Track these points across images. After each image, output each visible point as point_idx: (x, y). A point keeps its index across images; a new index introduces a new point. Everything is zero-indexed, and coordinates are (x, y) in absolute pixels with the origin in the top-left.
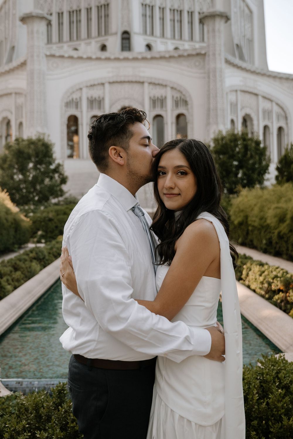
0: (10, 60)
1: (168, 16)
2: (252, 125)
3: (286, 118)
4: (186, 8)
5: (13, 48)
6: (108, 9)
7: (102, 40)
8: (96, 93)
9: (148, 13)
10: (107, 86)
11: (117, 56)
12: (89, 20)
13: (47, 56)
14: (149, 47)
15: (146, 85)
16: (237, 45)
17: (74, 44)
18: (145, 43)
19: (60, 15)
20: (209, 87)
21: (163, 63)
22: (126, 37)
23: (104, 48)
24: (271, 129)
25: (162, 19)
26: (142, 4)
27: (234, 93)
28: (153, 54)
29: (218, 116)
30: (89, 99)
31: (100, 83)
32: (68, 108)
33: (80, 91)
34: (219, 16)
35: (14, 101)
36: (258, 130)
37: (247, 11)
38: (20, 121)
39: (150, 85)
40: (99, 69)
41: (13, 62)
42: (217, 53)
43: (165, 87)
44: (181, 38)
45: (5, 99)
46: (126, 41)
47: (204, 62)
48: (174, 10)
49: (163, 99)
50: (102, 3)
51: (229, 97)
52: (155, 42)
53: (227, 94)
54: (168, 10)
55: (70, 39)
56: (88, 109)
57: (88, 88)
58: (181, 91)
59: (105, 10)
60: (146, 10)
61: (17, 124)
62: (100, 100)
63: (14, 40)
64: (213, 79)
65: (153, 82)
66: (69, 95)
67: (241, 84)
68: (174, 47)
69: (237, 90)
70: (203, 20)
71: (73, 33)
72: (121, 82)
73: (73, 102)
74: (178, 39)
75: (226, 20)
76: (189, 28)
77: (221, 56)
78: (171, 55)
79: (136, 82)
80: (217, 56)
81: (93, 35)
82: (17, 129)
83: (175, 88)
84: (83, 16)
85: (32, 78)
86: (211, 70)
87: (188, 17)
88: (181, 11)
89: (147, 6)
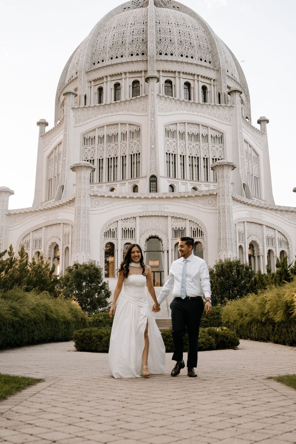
0: (59, 198)
1: (188, 162)
2: (258, 250)
3: (287, 243)
4: (202, 156)
5: (63, 187)
6: (139, 157)
7: (134, 181)
8: (129, 225)
9: (172, 160)
10: (138, 219)
11: (146, 196)
12: (124, 165)
13: (90, 196)
14: (172, 187)
15: (169, 218)
16: (244, 185)
17: (112, 184)
18: (170, 184)
19: (101, 161)
20: (220, 221)
21: (183, 201)
22: (154, 179)
23: (135, 189)
24: (275, 253)
25: (183, 165)
26: (167, 153)
27: (242, 224)
28: (175, 194)
29: (228, 244)
30: (124, 229)
31: (132, 217)
32: (106, 237)
33: (116, 223)
34: (227, 165)
35: (62, 229)
36: (264, 253)
37: (255, 154)
38: (66, 246)
39: (173, 219)
40: (131, 206)
41: (62, 199)
42: (225, 194)
43: (185, 220)
44: (198, 180)
45: (54, 228)
46: (153, 183)
47: (216, 200)
48: (192, 157)
49: (183, 230)
50: (135, 152)
51: (238, 227)
52: (177, 183)
53: (235, 225)
54: (187, 157)
55: (108, 181)
56: (123, 238)
57: (122, 220)
58: (197, 223)
59: (137, 158)
60: (169, 158)
61: (64, 249)
62: (132, 231)
63: (63, 180)
64: (223, 214)
65: (175, 217)
66: (107, 226)
67: (248, 216)
68: (192, 187)
69: (244, 222)
70: (214, 168)
71: (111, 175)
72: (149, 216)
73: (110, 231)
74: (196, 180)
75: (233, 168)
76: (204, 171)
77: (230, 196)
78: (190, 195)
79: (161, 216)
80: (226, 196)
81: (127, 178)
82: (64, 252)
83: (192, 221)
84: (119, 162)
85: (79, 213)
86: (221, 207)
87: (204, 162)
88: (198, 158)
89: (171, 154)
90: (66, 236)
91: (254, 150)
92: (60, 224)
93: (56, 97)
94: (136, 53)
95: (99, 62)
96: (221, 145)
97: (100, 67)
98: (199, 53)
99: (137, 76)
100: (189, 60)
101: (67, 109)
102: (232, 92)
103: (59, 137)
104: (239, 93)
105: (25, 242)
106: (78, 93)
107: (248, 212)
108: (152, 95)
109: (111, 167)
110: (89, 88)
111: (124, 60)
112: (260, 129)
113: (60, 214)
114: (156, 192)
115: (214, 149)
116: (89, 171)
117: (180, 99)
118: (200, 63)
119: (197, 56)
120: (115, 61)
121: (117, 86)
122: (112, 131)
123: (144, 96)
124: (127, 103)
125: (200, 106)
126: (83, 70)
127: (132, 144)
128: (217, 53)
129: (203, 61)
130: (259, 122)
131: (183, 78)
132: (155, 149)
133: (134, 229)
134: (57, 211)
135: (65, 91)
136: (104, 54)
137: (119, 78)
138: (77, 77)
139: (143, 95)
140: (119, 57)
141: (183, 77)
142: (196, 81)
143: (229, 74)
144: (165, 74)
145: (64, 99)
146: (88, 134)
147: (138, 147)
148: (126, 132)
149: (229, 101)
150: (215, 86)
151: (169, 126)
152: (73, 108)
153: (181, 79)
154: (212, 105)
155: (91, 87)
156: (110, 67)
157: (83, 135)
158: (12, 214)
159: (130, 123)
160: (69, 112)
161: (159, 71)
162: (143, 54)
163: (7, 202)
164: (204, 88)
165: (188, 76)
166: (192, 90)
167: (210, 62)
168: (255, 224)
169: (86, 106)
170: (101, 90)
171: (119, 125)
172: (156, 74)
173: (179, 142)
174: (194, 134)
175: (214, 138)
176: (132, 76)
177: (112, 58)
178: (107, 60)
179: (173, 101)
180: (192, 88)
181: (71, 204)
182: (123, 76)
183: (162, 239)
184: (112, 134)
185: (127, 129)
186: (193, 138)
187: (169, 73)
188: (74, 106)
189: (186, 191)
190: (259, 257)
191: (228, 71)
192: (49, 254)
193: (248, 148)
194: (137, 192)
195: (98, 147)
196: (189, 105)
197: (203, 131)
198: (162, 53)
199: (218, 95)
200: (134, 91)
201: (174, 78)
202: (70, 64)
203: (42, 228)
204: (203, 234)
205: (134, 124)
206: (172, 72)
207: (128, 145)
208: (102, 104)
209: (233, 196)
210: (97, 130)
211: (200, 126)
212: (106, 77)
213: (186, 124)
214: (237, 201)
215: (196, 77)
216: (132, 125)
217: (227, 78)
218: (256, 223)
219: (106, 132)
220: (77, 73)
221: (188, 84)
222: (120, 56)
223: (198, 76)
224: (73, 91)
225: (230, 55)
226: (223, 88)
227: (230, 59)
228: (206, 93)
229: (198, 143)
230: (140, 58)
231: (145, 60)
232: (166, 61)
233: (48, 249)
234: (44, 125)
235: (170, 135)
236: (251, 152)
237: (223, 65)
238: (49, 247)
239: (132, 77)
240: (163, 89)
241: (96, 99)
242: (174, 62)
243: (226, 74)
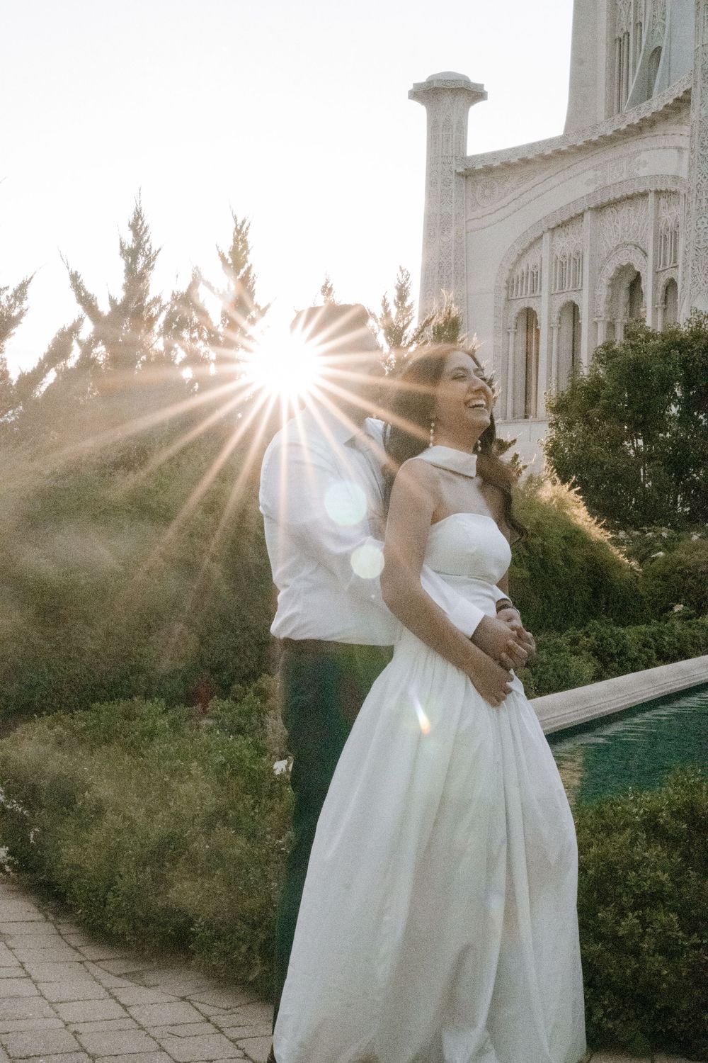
35: (652, 216)
38: (668, 275)
45: (625, 212)
61: (661, 288)
90: (667, 238)
92: (644, 195)
105: (525, 271)
113: (644, 156)
134: (635, 145)
158: (480, 170)
163: (462, 127)
203: (582, 214)
233: (603, 292)
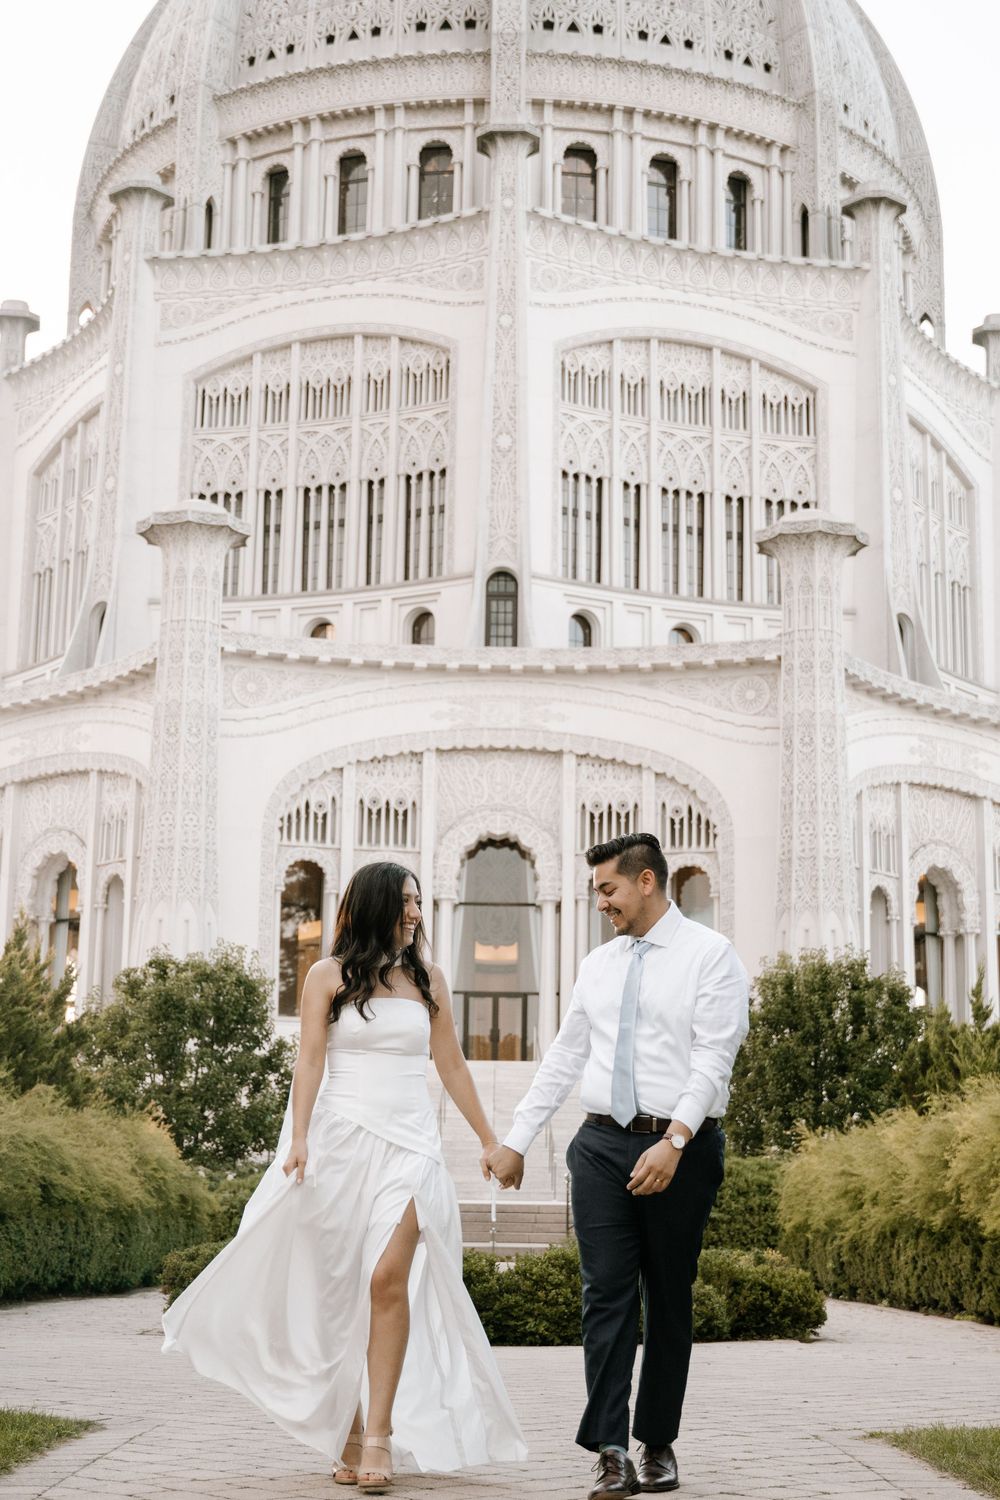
0: (85, 659)
2: (959, 908)
4: (721, 487)
5: (101, 612)
6: (442, 488)
7: (418, 594)
8: (389, 787)
9: (586, 503)
10: (430, 760)
11: (469, 661)
12: (373, 521)
13: (225, 655)
14: (583, 620)
15: (569, 762)
16: (903, 620)
17: (318, 605)
18: (574, 609)
19: (271, 498)
20: (789, 778)
21: (630, 688)
22: (503, 586)
23: (421, 624)
25: (636, 524)
26: (565, 474)
27: (890, 795)
28: (597, 656)
29: (821, 883)
30: (367, 804)
31: (406, 751)
32: (289, 837)
33: (335, 778)
34: (826, 534)
36: (983, 925)
37: (955, 482)
39: (584, 762)
40: (404, 702)
41: (97, 664)
42: (817, 661)
43: (636, 771)
44: (701, 593)
46: (502, 603)
47: (774, 688)
48: (677, 493)
49: (627, 815)
50: (424, 466)
51: (869, 808)
52: (607, 606)
53: (859, 796)
54: (656, 493)
55: (304, 587)
56: (361, 842)
57: (363, 767)
58: (691, 788)
59: (432, 489)
60: (576, 492)
62: (405, 813)
63: (103, 580)
64: (805, 750)
65: (593, 754)
66: (296, 789)
67: (916, 760)
68: (675, 623)
69: (898, 784)
70: (770, 546)
71: (316, 562)
72: (480, 749)
73: (307, 813)
74: (691, 595)
75: (854, 548)
76: (729, 555)
77: (835, 672)
78: (661, 660)
79: (533, 751)
80: (817, 672)
81: (387, 576)
82: (100, 899)
83: (669, 775)
84: (354, 507)
85: (173, 730)
86: (796, 717)
87: (729, 515)
88: (701, 496)
89: (582, 479)
91: (951, 463)
93: (78, 204)
94: (439, 22)
95: (272, 55)
96: (805, 440)
97: (279, 79)
98: (721, 24)
99: (440, 124)
100: (676, 56)
101: (126, 265)
102: (860, 204)
103: (87, 386)
104: (893, 212)
106: (177, 189)
107: (915, 742)
108: (507, 211)
109: (317, 526)
110: (228, 170)
111: (385, 47)
112: (983, 373)
114: (515, 644)
115: (773, 456)
116: (221, 546)
117: (630, 235)
118: (721, 69)
119: (710, 41)
120: (345, 52)
121: (351, 162)
122: (326, 366)
123: (471, 218)
124: (394, 244)
125: (715, 264)
126: (201, 87)
127: (411, 429)
128: (800, 27)
129: (738, 61)
130: (980, 337)
131: (644, 138)
132: (511, 455)
133: (414, 804)
135: (119, 181)
136: (298, 19)
137: (360, 132)
138: (173, 120)
139: (468, 212)
140: (365, 36)
141: (646, 134)
142: (703, 154)
143: (853, 122)
144: (567, 120)
145: (114, 216)
146: (218, 376)
147: (438, 444)
148: (385, 374)
149: (847, 245)
150: (788, 177)
151: (577, 352)
152: (154, 261)
153: (637, 140)
154: (772, 265)
155: (234, 168)
156: (324, 81)
157: (197, 382)
159: (403, 334)
160: (136, 276)
161: (538, 104)
162: (470, 24)
164: (739, 185)
165: (670, 127)
166: (683, 193)
167: (767, 68)
168: (947, 796)
169: (212, 252)
170: (278, 178)
171: (359, 340)
172: (525, 119)
173: (618, 425)
174: (687, 388)
175: (776, 409)
176: (421, 121)
177: (330, 39)
178: (310, 47)
179: (600, 242)
180: (685, 185)
181: (138, 687)
182: (380, 119)
183: (534, 852)
184: (325, 382)
185: (393, 358)
186: (683, 409)
187: (585, 115)
188: (157, 249)
189: (647, 644)
190: (959, 939)
191: (846, 108)
192: (33, 907)
193: (925, 454)
194: (430, 640)
195: (263, 436)
196: (666, 262)
197: (726, 378)
198: (556, 21)
199: (798, 217)
200: (425, 191)
201: (604, 137)
202: (140, 54)
204: (715, 836)
205: (426, 338)
206: (598, 108)
207: (392, 433)
208: (282, 246)
209: (851, 671)
210: (257, 358)
211: (716, 353)
212: (306, 122)
213: (654, 344)
214: (870, 692)
215: (702, 132)
216: (413, 342)
217: (841, 138)
218: (950, 791)
219: (297, 369)
220: (172, 99)
221: (666, 166)
222: (369, 28)
223: (713, 128)
224: (156, 182)
225: (859, 32)
226: (820, 188)
227: (860, 53)
228: (744, 206)
229: (702, 430)
230: (456, 41)
231: (479, 54)
232: (574, 59)
234: (20, 327)
235: (583, 391)
236: (941, 471)
237: (825, 81)
238: (35, 873)
239: (418, 126)
240: (555, 183)
241: (257, 220)
242: (609, 66)
243: (837, 125)
